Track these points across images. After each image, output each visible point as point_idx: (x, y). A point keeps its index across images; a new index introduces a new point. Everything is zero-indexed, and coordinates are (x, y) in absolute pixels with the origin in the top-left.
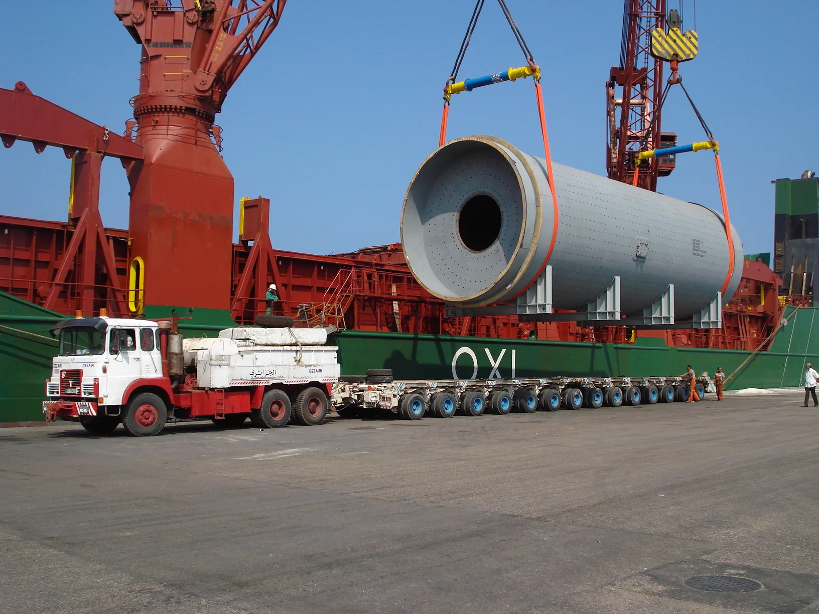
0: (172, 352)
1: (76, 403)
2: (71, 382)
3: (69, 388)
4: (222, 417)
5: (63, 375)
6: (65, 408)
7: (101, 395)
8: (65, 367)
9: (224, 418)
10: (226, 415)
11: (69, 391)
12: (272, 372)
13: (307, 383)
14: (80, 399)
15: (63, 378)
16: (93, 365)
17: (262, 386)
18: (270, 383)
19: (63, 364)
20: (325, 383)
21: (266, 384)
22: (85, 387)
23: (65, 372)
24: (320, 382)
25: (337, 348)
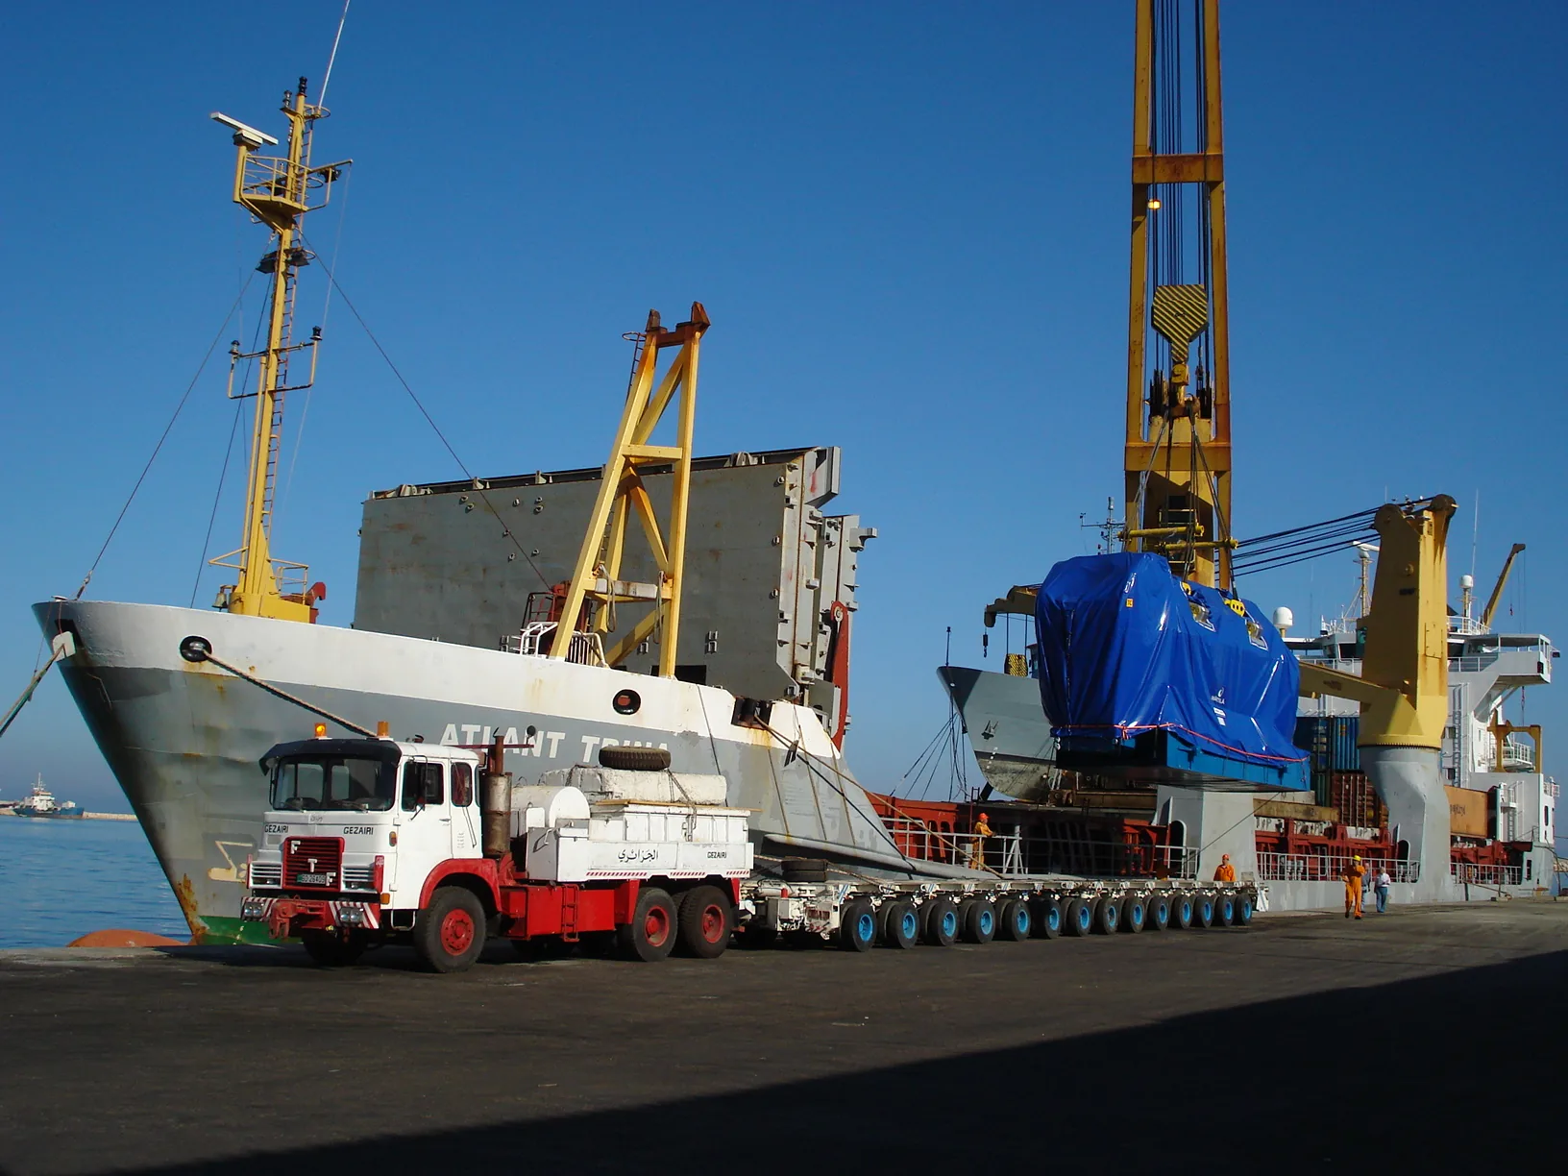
0: (495, 809)
1: (331, 903)
2: (313, 861)
3: (309, 872)
4: (574, 937)
5: (294, 849)
6: (309, 912)
7: (385, 890)
8: (293, 832)
9: (577, 940)
10: (581, 934)
11: (307, 879)
12: (652, 854)
13: (704, 877)
14: (337, 895)
15: (293, 852)
16: (369, 830)
17: (635, 881)
18: (648, 877)
19: (289, 826)
20: (730, 879)
21: (642, 877)
22: (347, 873)
23: (299, 843)
24: (724, 876)
25: (748, 813)
